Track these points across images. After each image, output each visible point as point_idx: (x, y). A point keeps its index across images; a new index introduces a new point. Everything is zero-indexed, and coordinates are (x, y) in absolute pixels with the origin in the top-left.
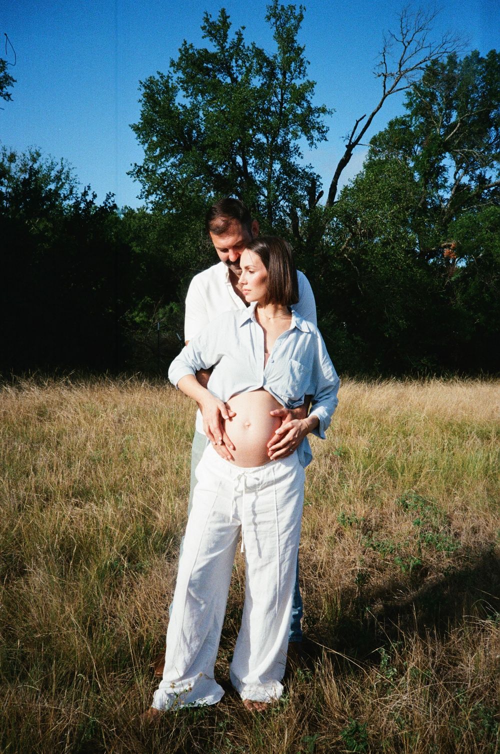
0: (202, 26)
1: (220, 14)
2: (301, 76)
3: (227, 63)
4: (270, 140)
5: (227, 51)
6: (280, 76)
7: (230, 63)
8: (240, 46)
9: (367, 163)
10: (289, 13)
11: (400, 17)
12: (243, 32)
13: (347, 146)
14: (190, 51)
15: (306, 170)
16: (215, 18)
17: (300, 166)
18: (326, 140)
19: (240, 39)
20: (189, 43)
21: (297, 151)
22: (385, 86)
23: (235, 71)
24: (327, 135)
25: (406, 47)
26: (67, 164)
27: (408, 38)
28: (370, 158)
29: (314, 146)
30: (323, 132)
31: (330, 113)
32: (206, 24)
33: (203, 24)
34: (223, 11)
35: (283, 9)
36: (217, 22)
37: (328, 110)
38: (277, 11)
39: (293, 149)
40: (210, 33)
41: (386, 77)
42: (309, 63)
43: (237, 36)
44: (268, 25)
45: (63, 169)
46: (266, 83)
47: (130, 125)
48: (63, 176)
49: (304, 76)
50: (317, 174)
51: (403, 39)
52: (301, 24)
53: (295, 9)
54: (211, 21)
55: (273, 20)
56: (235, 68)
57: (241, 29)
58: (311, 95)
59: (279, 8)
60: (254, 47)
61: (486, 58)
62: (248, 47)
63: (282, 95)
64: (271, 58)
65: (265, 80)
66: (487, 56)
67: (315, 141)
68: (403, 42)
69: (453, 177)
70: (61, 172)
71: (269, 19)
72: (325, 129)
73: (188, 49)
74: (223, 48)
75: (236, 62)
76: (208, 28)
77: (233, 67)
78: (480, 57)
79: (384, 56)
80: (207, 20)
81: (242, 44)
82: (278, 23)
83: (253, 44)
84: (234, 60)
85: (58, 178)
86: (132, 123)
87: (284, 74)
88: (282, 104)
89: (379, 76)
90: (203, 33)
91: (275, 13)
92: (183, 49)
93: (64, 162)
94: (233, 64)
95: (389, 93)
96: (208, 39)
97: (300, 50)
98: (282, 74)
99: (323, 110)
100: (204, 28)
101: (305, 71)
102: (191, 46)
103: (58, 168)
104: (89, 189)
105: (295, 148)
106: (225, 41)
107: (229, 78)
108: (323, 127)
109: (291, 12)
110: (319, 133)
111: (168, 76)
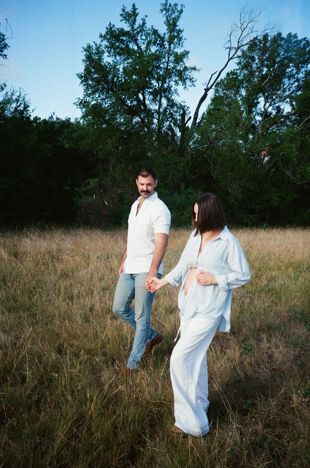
0: (121, 14)
1: (132, 7)
2: (180, 47)
3: (135, 37)
4: (160, 85)
5: (136, 30)
6: (167, 46)
7: (137, 37)
8: (144, 27)
9: (213, 98)
10: (174, 8)
11: (240, 14)
12: (146, 19)
13: (205, 89)
14: (113, 29)
15: (181, 104)
16: (129, 9)
17: (178, 101)
18: (194, 86)
19: (144, 24)
20: (112, 24)
21: (176, 92)
22: (229, 54)
23: (140, 42)
24: (195, 83)
25: (243, 31)
26: (23, 92)
27: (244, 26)
28: (215, 95)
29: (186, 89)
30: (193, 82)
31: (198, 70)
32: (123, 13)
33: (121, 12)
34: (134, 5)
35: (170, 5)
36: (130, 12)
37: (197, 69)
38: (167, 7)
39: (173, 91)
40: (125, 18)
41: (230, 49)
42: (186, 39)
43: (142, 21)
44: (161, 15)
45: (20, 95)
46: (158, 50)
47: (76, 74)
48: (21, 99)
49: (182, 47)
50: (187, 106)
51: (241, 26)
52: (181, 15)
53: (177, 5)
54: (126, 11)
55: (164, 12)
56: (139, 40)
57: (145, 17)
58: (187, 59)
59: (168, 5)
60: (152, 28)
61: (286, 37)
62: (149, 28)
63: (168, 58)
64: (162, 35)
65: (158, 48)
66: (287, 36)
67: (187, 86)
68: (241, 28)
69: (263, 107)
70: (19, 97)
71: (162, 11)
72: (194, 80)
73: (112, 28)
74: (133, 28)
75: (141, 37)
76: (124, 15)
77: (138, 39)
78: (282, 36)
79: (230, 37)
80: (124, 10)
81: (145, 26)
82: (167, 14)
83: (152, 27)
84: (139, 36)
85: (17, 100)
86: (77, 73)
87: (170, 45)
88: (168, 63)
89: (227, 48)
90: (121, 18)
91: (166, 8)
92: (108, 27)
93: (21, 90)
94: (139, 38)
95: (231, 58)
96: (124, 22)
97: (180, 31)
98: (168, 45)
99: (194, 69)
100: (122, 15)
101: (182, 44)
102: (113, 26)
103: (17, 94)
104: (54, 114)
105: (175, 90)
106: (134, 23)
107: (136, 46)
108: (193, 78)
109: (176, 8)
110: (191, 82)
111: (100, 45)
